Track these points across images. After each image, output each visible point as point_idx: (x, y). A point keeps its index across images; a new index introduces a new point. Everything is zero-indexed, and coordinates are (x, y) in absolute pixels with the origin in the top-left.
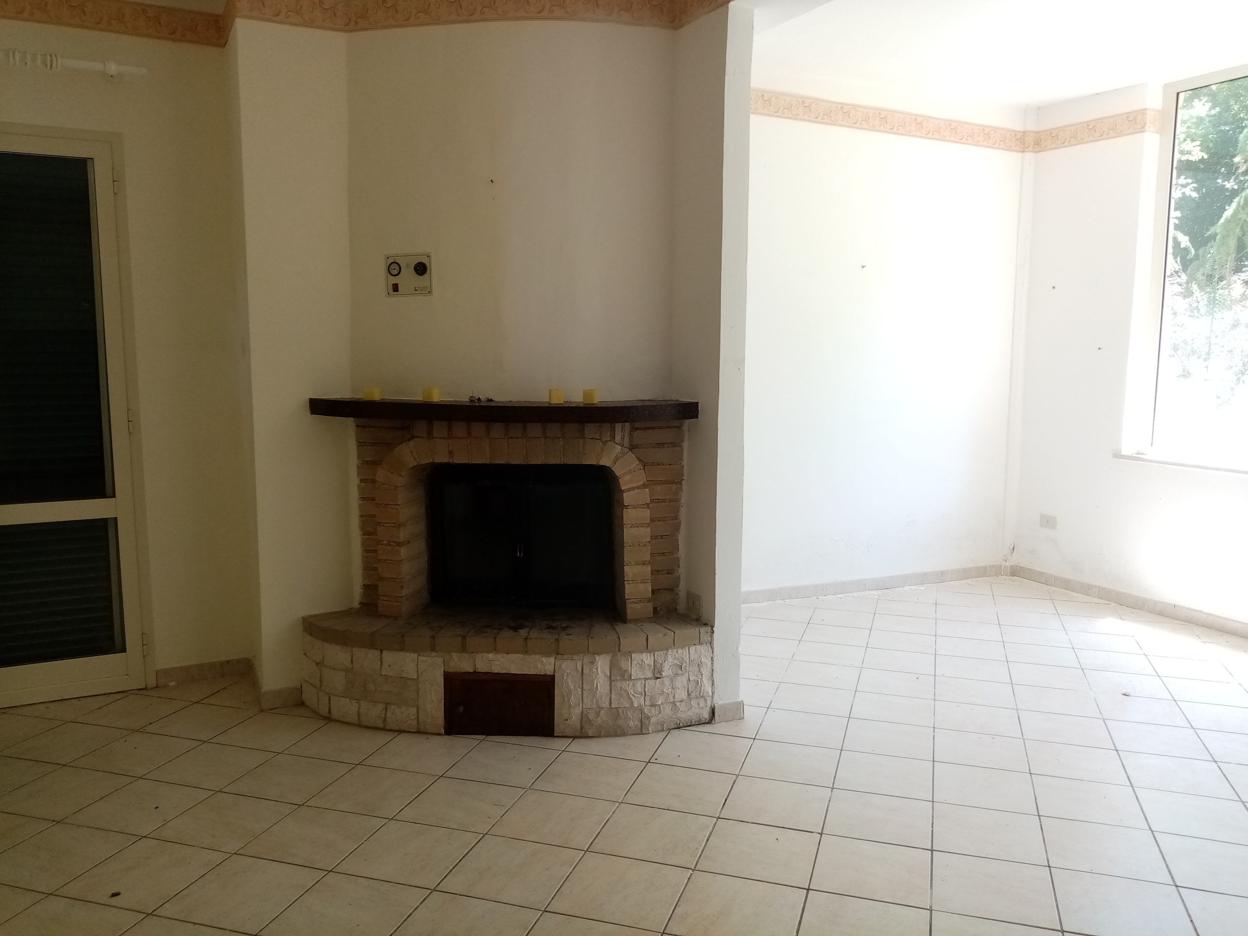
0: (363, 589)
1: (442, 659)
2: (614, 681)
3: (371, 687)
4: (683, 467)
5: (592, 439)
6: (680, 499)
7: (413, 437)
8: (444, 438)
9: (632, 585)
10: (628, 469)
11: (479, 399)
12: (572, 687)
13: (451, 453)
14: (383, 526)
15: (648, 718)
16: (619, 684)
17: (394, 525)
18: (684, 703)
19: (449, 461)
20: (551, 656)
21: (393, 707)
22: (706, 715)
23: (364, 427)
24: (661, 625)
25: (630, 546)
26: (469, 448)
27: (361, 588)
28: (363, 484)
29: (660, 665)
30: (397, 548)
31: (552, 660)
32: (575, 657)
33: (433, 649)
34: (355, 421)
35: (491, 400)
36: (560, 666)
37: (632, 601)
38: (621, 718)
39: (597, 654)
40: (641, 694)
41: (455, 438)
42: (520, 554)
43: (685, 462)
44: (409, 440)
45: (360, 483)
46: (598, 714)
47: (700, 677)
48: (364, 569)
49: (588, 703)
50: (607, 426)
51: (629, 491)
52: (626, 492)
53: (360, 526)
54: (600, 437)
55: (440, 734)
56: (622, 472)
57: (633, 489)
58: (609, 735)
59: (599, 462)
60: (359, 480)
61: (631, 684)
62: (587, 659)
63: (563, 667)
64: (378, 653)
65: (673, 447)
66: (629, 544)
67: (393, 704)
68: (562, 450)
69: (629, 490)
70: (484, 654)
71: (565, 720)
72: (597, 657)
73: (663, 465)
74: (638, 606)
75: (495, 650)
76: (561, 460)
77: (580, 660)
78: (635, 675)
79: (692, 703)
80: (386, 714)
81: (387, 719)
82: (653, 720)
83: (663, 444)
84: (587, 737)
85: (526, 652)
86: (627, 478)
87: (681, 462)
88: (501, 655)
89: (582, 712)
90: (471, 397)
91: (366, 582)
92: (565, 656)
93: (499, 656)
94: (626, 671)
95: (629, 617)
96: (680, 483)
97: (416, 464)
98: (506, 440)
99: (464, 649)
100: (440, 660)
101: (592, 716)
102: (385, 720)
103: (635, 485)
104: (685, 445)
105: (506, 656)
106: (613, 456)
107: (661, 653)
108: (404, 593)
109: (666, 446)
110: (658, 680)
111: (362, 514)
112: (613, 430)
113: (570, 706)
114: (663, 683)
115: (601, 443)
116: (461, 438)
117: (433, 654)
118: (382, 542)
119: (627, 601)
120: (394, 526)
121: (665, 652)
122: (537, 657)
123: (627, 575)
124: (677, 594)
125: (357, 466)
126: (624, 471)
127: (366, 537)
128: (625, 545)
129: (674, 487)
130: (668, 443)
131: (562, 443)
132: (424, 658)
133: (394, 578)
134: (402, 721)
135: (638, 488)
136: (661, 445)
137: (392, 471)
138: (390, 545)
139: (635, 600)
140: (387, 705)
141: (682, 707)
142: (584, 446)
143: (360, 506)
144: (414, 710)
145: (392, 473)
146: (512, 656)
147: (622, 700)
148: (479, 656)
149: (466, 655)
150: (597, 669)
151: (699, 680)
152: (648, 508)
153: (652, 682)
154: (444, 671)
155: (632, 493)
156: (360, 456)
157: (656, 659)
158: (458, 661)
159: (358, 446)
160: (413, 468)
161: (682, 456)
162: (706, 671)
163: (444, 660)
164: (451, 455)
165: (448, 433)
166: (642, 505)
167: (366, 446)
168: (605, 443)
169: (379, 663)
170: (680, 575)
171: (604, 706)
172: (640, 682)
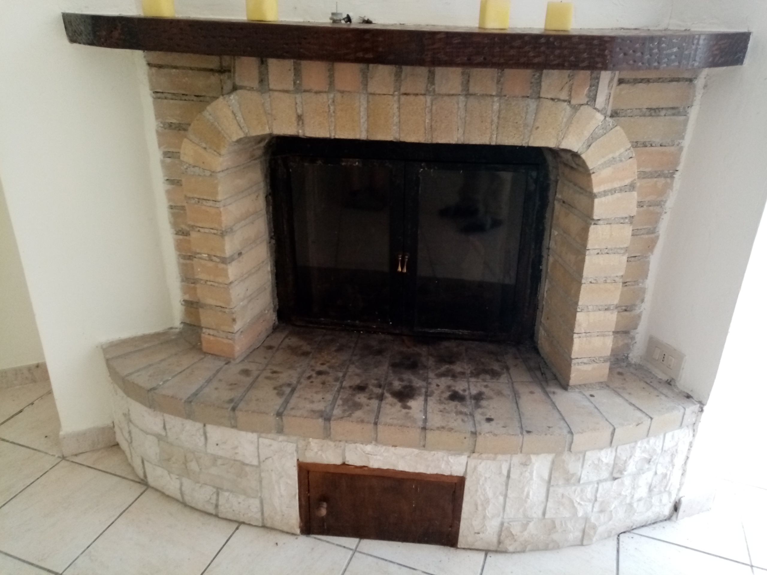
0: (184, 305)
1: (295, 445)
2: (553, 486)
3: (193, 465)
4: (681, 149)
5: (552, 99)
6: (665, 202)
7: (235, 88)
8: (286, 91)
9: (585, 339)
10: (610, 156)
11: (348, 19)
12: (490, 494)
13: (300, 118)
14: (199, 231)
15: (594, 528)
16: (561, 490)
17: (215, 231)
18: (641, 503)
19: (298, 132)
20: (461, 454)
21: (227, 494)
22: (667, 510)
23: (160, 67)
24: (619, 394)
25: (591, 282)
26: (332, 111)
27: (182, 304)
28: (168, 160)
29: (622, 462)
30: (222, 266)
31: (463, 459)
32: (500, 457)
33: (280, 431)
34: (145, 57)
35: (368, 22)
36: (475, 468)
37: (580, 361)
38: (557, 531)
39: (534, 454)
40: (590, 501)
41: (305, 91)
42: (402, 268)
43: (686, 143)
44: (230, 93)
45: (164, 157)
46: (525, 526)
47: (671, 468)
48: (183, 281)
49: (511, 512)
50: (583, 75)
51: (605, 196)
52: (600, 197)
53: (170, 222)
54: (570, 95)
55: (293, 534)
56: (599, 163)
57: (613, 191)
58: (536, 549)
59: (560, 142)
60: (162, 152)
61: (579, 489)
62: (517, 459)
63: (480, 468)
64: (199, 425)
65: (674, 115)
66: (590, 280)
67: (227, 490)
68: (495, 119)
69: (605, 193)
70: (358, 445)
71: (475, 533)
72: (533, 458)
73: (651, 146)
74: (589, 368)
75: (376, 440)
76: (491, 138)
77: (506, 461)
78: (586, 478)
79: (653, 501)
80: (217, 500)
81: (219, 507)
82: (600, 530)
83: (659, 109)
84: (505, 552)
85: (424, 446)
86: (606, 173)
87: (680, 141)
88: (384, 447)
89: (502, 524)
90: (333, 14)
91: (187, 297)
92: (484, 456)
93: (381, 449)
94: (573, 475)
95: (572, 382)
96: (671, 176)
97: (242, 135)
98: (396, 98)
99: (327, 435)
100: (291, 447)
101: (516, 530)
102: (217, 506)
103: (617, 185)
104: (693, 113)
105: (393, 449)
106: (587, 134)
107: (627, 446)
108: (237, 327)
109: (663, 113)
110: (616, 481)
111: (171, 204)
112: (595, 85)
113: (484, 517)
114: (623, 484)
115: (568, 108)
116: (316, 93)
117: (281, 438)
118: (199, 256)
119: (574, 362)
120: (214, 234)
121: (632, 445)
122: (440, 454)
123: (579, 325)
124: (633, 338)
125: (157, 132)
126: (602, 161)
127: (181, 237)
128: (583, 281)
129: (661, 181)
130: (667, 109)
131: (496, 106)
132: (267, 441)
133: (221, 307)
134: (240, 512)
135: (621, 190)
136: (654, 112)
137: (204, 145)
138: (212, 260)
139: (585, 360)
140: (218, 491)
141: (639, 507)
142: (536, 114)
143: (168, 192)
144: (257, 502)
145: (205, 148)
146: (400, 451)
147: (561, 509)
148: (352, 446)
149: (332, 444)
150: (531, 473)
151: (669, 473)
152: (631, 223)
153: (607, 485)
154: (298, 460)
155: (610, 198)
156: (159, 115)
157: (618, 455)
158: (319, 450)
159: (155, 99)
160: (239, 141)
161: (684, 130)
162: (679, 461)
163: (297, 447)
164: (301, 123)
165: (295, 83)
166: (622, 218)
167: (166, 98)
168: (576, 108)
169: (203, 439)
170: (642, 312)
171: (534, 516)
172: (591, 486)
